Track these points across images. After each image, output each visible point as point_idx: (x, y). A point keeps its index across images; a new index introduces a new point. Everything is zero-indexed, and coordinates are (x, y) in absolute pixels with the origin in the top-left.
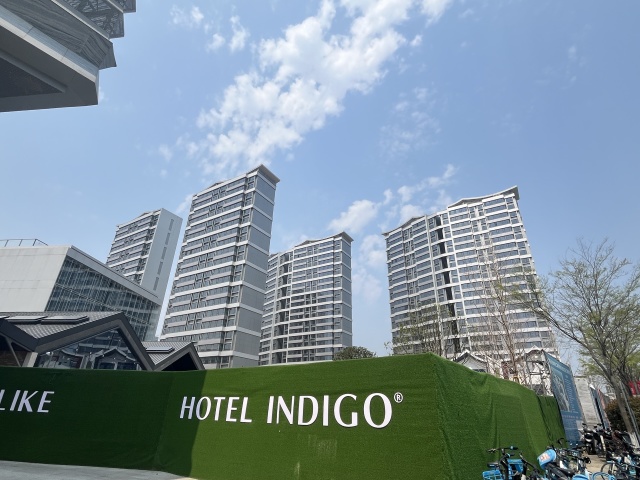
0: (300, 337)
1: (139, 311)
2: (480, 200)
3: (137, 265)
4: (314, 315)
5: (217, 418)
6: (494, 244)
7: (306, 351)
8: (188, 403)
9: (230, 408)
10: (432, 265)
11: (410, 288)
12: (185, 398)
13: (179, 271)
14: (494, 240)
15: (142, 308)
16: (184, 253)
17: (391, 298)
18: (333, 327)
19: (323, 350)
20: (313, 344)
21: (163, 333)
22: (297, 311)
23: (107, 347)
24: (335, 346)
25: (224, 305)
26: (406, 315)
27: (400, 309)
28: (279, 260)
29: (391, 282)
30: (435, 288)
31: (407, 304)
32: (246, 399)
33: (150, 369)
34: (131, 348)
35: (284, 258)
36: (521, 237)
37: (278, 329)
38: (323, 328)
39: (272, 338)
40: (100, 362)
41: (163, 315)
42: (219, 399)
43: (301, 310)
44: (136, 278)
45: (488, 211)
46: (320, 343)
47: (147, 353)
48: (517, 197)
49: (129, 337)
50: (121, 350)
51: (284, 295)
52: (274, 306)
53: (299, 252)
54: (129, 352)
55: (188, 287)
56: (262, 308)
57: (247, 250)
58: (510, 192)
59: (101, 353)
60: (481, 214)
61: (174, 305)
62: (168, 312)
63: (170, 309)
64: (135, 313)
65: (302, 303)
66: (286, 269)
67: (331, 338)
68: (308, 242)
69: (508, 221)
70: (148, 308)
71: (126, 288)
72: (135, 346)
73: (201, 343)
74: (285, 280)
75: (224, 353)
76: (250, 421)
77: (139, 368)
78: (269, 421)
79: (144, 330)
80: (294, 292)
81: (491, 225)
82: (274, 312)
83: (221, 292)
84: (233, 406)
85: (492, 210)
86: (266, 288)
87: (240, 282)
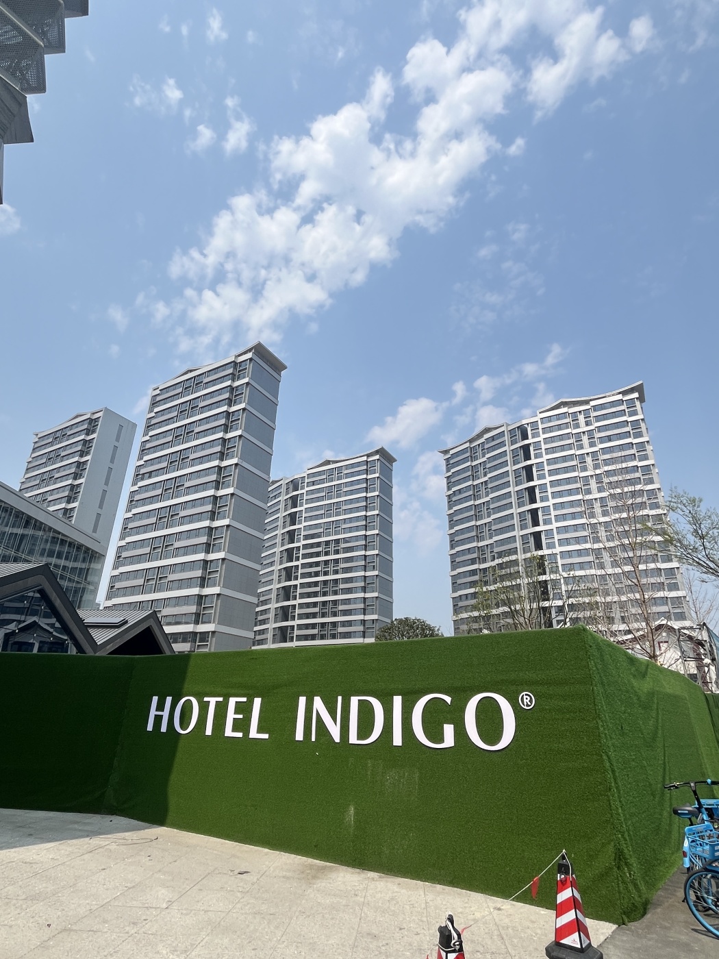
0: (315, 604)
1: (71, 564)
2: (587, 402)
3: (66, 493)
4: (336, 572)
5: (209, 732)
6: (606, 468)
7: (323, 625)
8: (160, 707)
9: (231, 715)
10: (513, 499)
11: (479, 533)
12: (155, 699)
13: (132, 503)
14: (606, 462)
15: (75, 560)
16: (138, 476)
17: (452, 547)
18: (364, 589)
19: (349, 623)
20: (335, 614)
21: (109, 598)
22: (311, 565)
23: (23, 618)
24: (368, 617)
25: (201, 556)
26: (473, 572)
27: (464, 563)
28: (283, 490)
29: (452, 523)
30: (517, 533)
31: (475, 555)
32: (257, 702)
33: (90, 652)
34: (60, 619)
35: (291, 486)
36: (646, 458)
37: (282, 592)
38: (349, 591)
39: (273, 606)
40: (11, 641)
41: (107, 570)
42: (213, 701)
43: (317, 564)
44: (65, 514)
45: (598, 418)
46: (346, 613)
47: (85, 627)
48: (641, 399)
49: (58, 603)
50: (43, 623)
51: (292, 541)
52: (277, 558)
53: (314, 478)
54: (57, 625)
55: (145, 528)
56: (259, 561)
57: (236, 473)
58: (632, 390)
59: (12, 627)
60: (587, 424)
61: (124, 554)
62: (115, 567)
63: (119, 561)
64: (64, 568)
65: (318, 554)
66: (294, 501)
67: (362, 606)
68: (328, 462)
69: (627, 434)
70: (84, 560)
71: (50, 528)
72: (66, 616)
73: (166, 611)
74: (293, 518)
75: (202, 628)
76: (266, 736)
77: (73, 651)
78: (299, 736)
79: (80, 592)
80: (306, 537)
81: (602, 440)
82: (277, 567)
83: (197, 536)
84: (236, 713)
85: (605, 417)
86: (264, 531)
87: (226, 522)
